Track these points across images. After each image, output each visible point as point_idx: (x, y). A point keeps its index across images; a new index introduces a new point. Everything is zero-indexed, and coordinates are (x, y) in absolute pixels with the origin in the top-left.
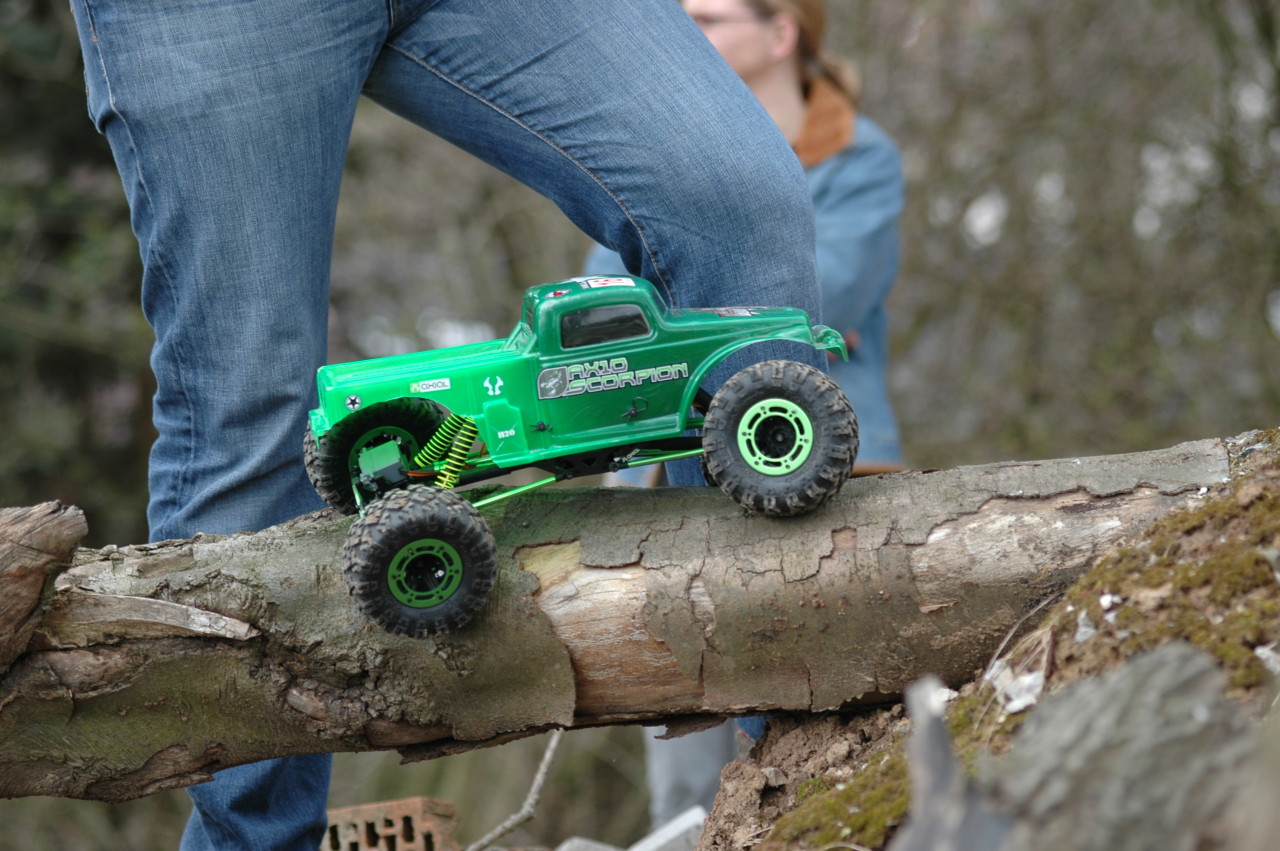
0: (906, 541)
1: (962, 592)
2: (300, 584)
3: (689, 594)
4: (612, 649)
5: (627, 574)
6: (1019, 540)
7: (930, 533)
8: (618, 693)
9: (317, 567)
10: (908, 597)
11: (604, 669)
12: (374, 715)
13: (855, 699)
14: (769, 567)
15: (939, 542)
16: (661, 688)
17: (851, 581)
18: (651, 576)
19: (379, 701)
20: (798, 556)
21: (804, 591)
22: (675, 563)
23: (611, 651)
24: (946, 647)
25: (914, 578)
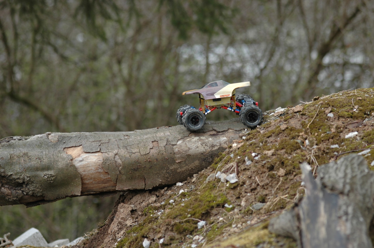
0: (172, 144)
1: (187, 157)
2: (6, 159)
3: (115, 159)
4: (92, 174)
5: (97, 154)
6: (201, 143)
7: (177, 142)
8: (92, 186)
9: (10, 154)
10: (173, 158)
11: (89, 180)
12: (25, 194)
13: (156, 186)
14: (136, 151)
15: (180, 144)
16: (104, 185)
17: (158, 155)
18: (104, 154)
19: (27, 190)
20: (144, 148)
21: (146, 157)
22: (110, 151)
23: (92, 175)
24: (181, 171)
25: (174, 153)
